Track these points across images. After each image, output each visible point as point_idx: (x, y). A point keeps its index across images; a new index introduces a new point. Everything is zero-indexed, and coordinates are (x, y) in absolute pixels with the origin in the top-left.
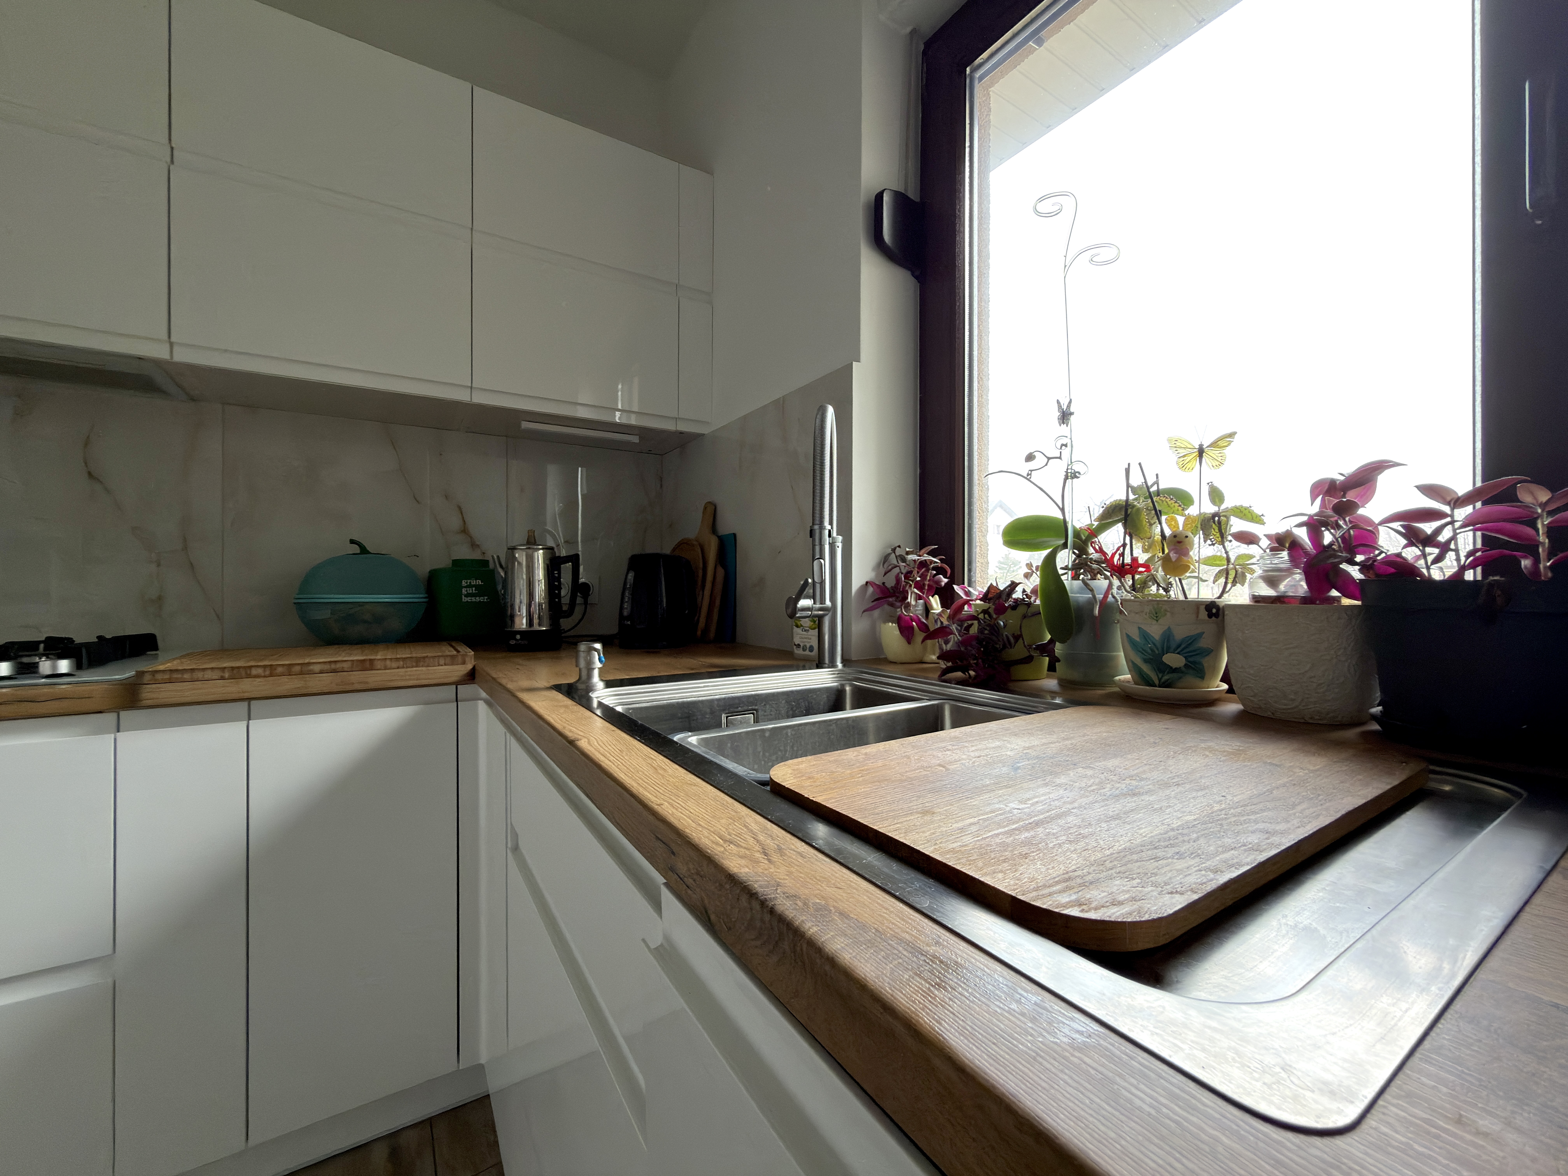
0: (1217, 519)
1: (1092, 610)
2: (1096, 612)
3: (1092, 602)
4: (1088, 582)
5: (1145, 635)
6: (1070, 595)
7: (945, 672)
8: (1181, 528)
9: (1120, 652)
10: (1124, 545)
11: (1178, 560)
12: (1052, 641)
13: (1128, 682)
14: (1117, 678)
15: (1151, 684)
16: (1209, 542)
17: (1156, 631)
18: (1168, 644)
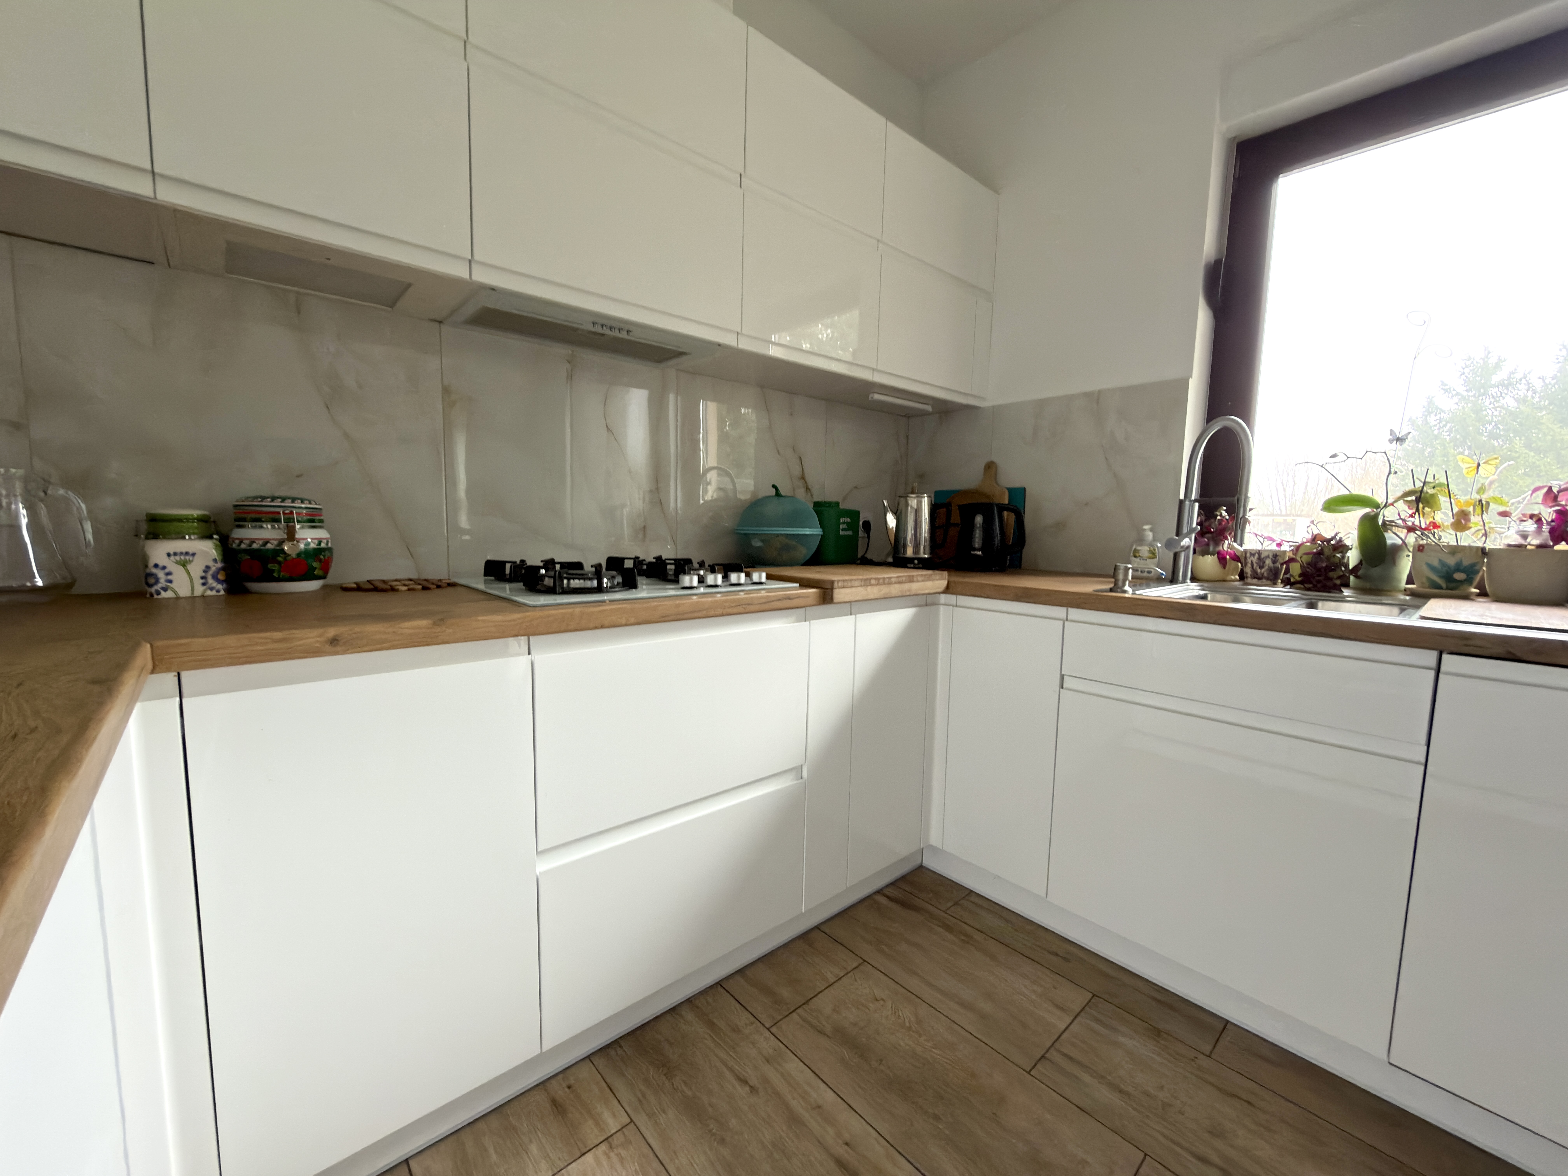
0: (1482, 502)
5: (1443, 564)
15: (1441, 588)
17: (1449, 563)
18: (1458, 568)
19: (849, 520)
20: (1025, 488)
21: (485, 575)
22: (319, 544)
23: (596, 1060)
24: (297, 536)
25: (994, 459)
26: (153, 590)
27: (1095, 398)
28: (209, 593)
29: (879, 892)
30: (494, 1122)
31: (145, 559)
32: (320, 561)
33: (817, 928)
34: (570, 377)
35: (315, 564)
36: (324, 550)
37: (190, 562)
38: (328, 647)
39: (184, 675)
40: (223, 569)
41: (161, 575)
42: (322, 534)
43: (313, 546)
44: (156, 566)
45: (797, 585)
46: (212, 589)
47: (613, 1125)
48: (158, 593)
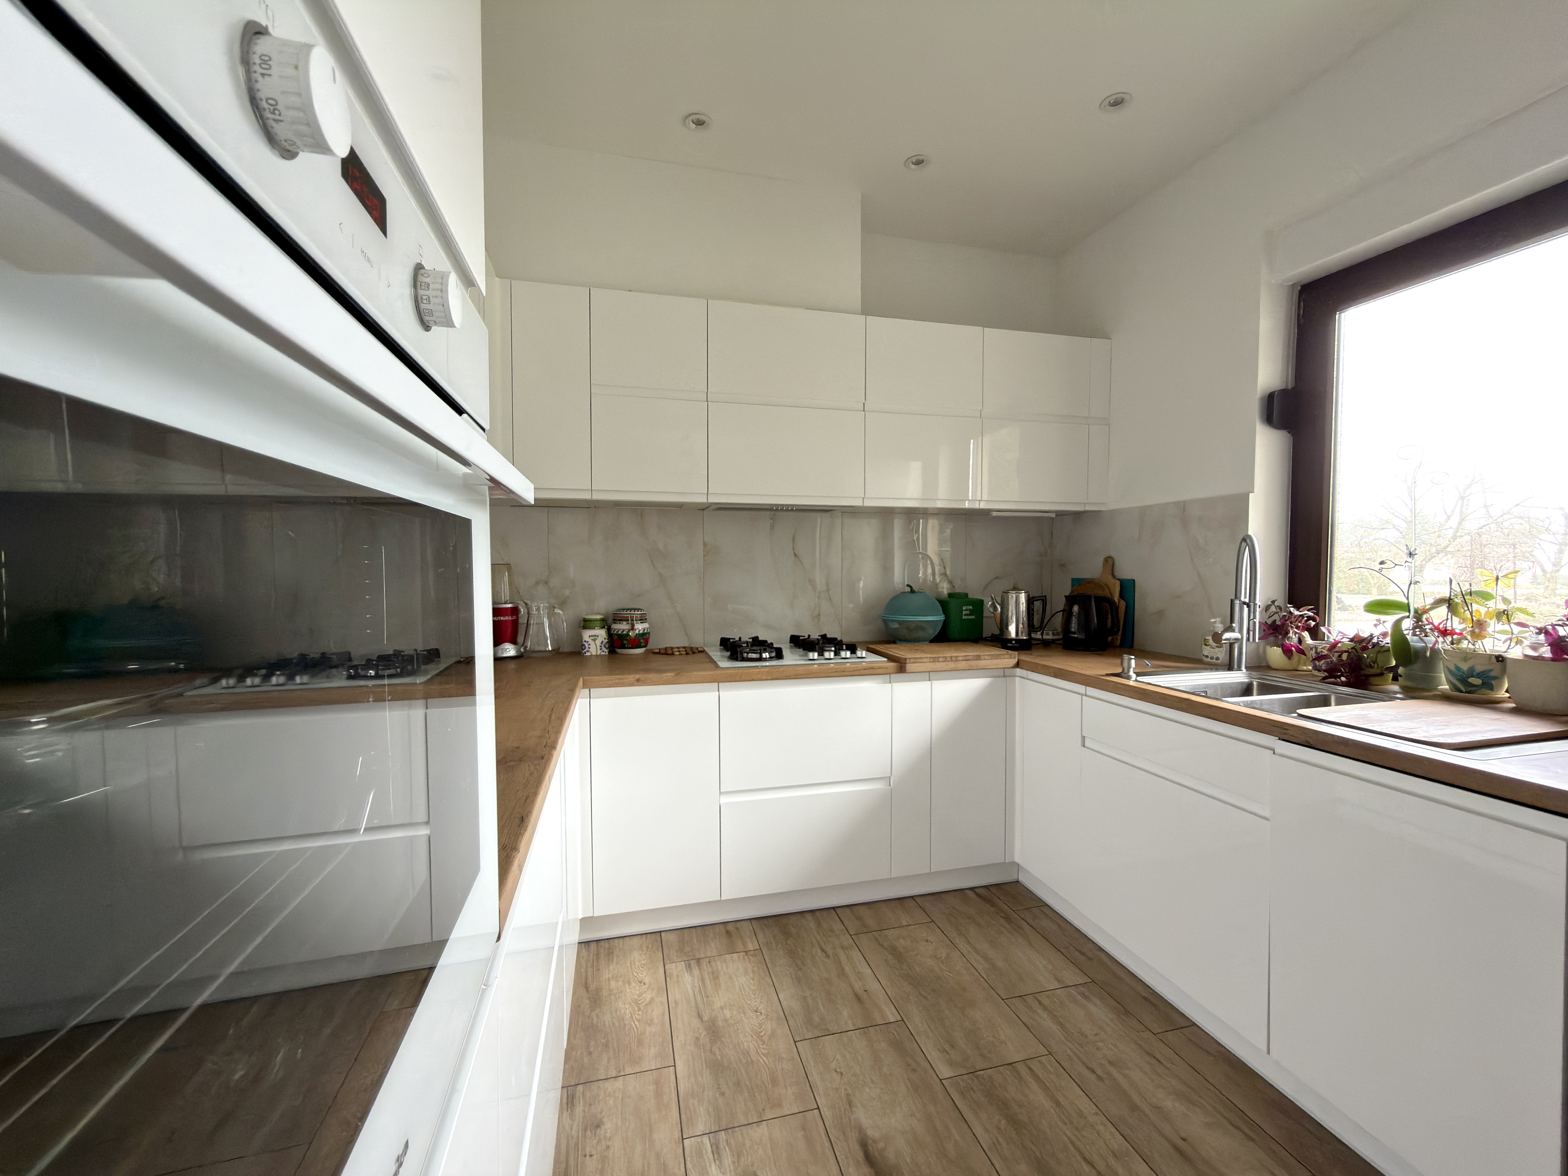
0: (1506, 612)
1: (1426, 652)
2: (1428, 654)
3: (1425, 649)
4: (1422, 638)
5: (1458, 668)
6: (1411, 643)
7: (1325, 678)
8: (1483, 617)
9: (1442, 674)
10: (1447, 619)
11: (1480, 632)
12: (1397, 666)
13: (1448, 690)
14: (1440, 687)
15: (1461, 691)
16: (1501, 623)
17: (1465, 667)
18: (1471, 673)
19: (971, 607)
20: (1134, 580)
21: (720, 646)
22: (644, 630)
23: (754, 922)
24: (635, 627)
25: (1113, 554)
26: (584, 652)
27: (1182, 507)
28: (602, 653)
29: (972, 889)
30: (699, 930)
31: (581, 637)
32: (644, 639)
33: (912, 897)
34: (772, 527)
35: (642, 641)
36: (646, 633)
37: (596, 639)
38: (636, 683)
39: (591, 690)
40: (607, 642)
41: (587, 645)
42: (646, 625)
43: (641, 632)
44: (585, 641)
45: (886, 659)
46: (603, 651)
47: (750, 947)
48: (585, 653)
